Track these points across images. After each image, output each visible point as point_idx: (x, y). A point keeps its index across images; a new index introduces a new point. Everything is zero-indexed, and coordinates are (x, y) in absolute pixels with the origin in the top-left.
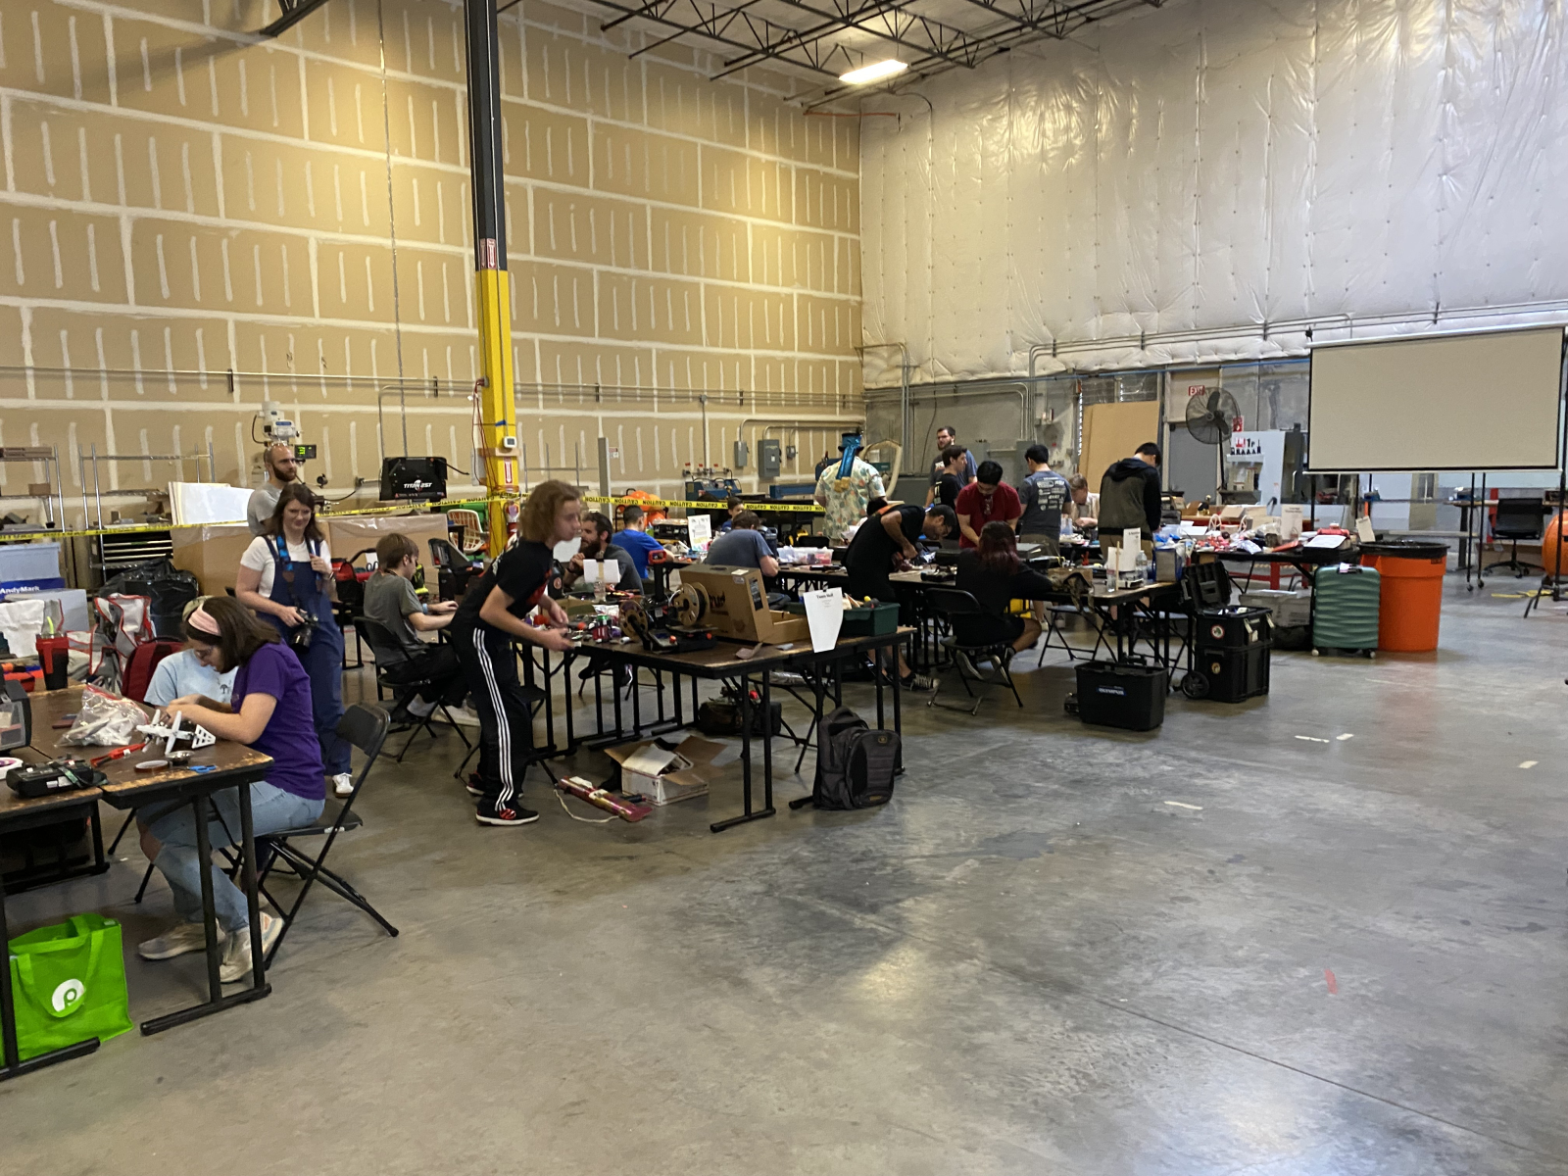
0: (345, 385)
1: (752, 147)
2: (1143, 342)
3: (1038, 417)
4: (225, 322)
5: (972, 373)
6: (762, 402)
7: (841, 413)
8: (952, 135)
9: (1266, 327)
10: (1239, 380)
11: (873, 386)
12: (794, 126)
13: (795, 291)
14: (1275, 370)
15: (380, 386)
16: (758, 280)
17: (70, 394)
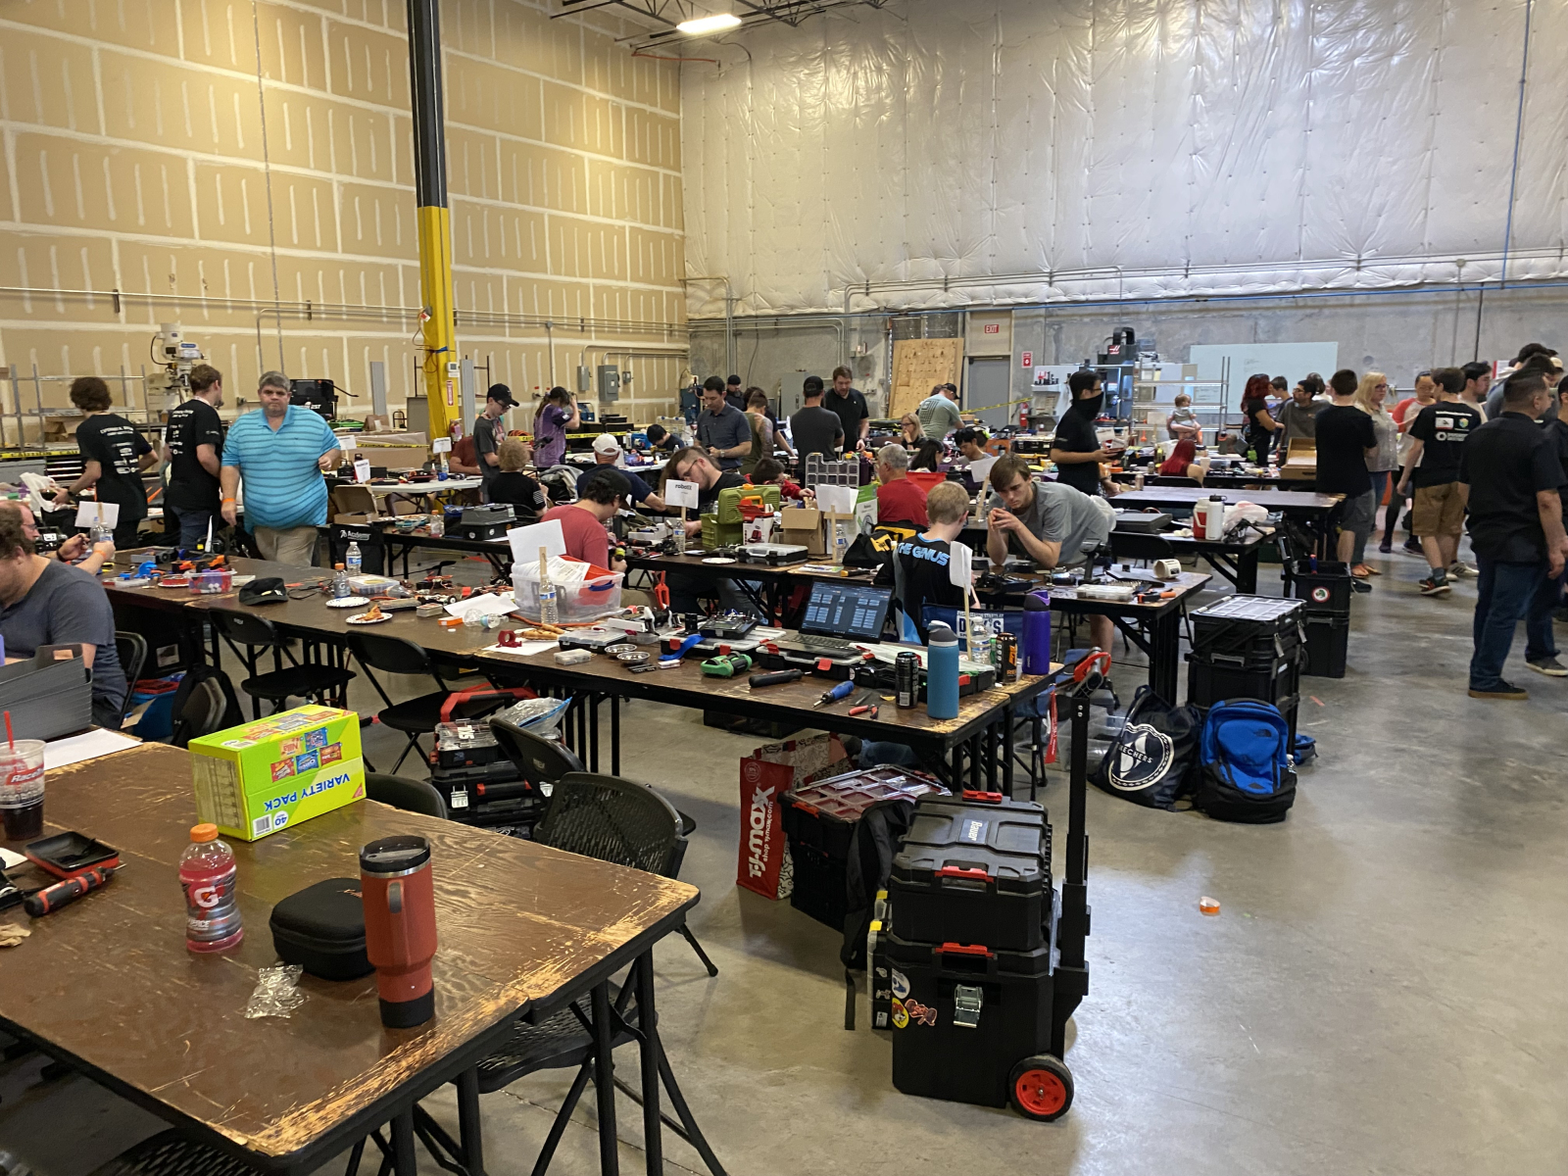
0: (226, 307)
2: (946, 285)
3: (853, 349)
4: (109, 242)
5: (792, 307)
6: (600, 330)
7: (668, 341)
8: (771, 85)
9: (1051, 275)
10: (1029, 321)
11: (697, 317)
12: (624, 66)
13: (627, 224)
14: (1059, 312)
15: (258, 309)
16: (595, 213)
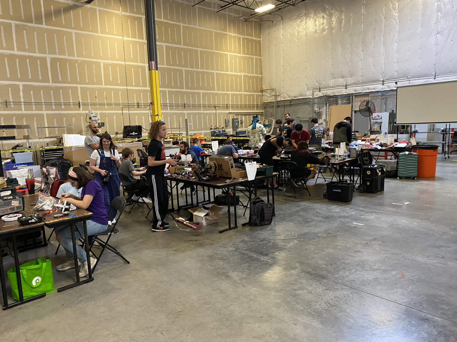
0: (112, 105)
1: (229, 32)
2: (346, 87)
3: (315, 110)
4: (77, 87)
5: (295, 97)
6: (233, 107)
7: (256, 110)
8: (288, 26)
9: (383, 81)
10: (375, 98)
11: (266, 102)
12: (242, 24)
13: (243, 74)
14: (386, 94)
15: (122, 105)
16: (231, 71)
17: (34, 109)
